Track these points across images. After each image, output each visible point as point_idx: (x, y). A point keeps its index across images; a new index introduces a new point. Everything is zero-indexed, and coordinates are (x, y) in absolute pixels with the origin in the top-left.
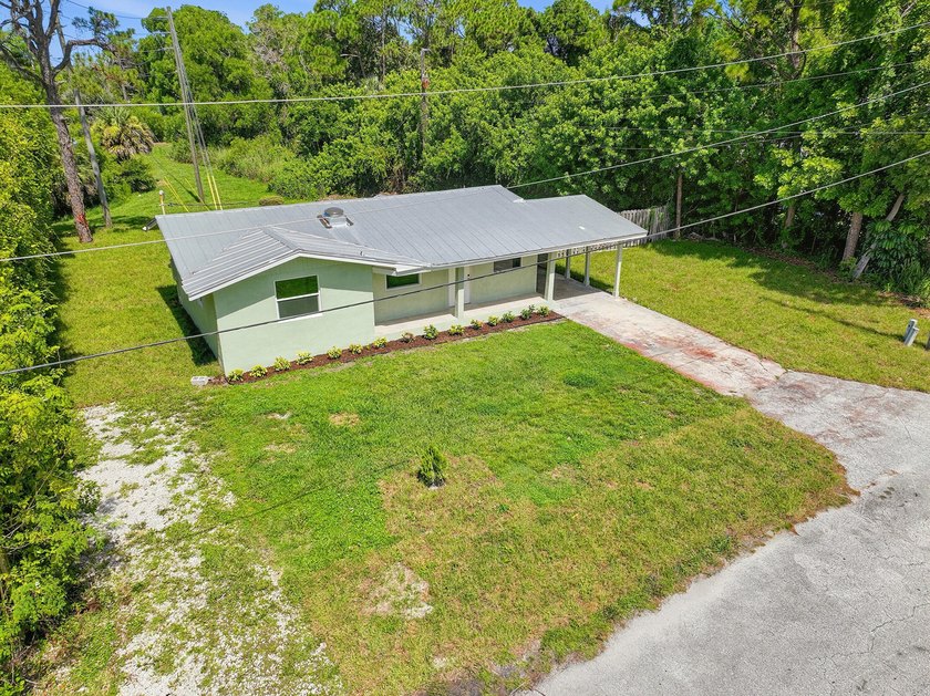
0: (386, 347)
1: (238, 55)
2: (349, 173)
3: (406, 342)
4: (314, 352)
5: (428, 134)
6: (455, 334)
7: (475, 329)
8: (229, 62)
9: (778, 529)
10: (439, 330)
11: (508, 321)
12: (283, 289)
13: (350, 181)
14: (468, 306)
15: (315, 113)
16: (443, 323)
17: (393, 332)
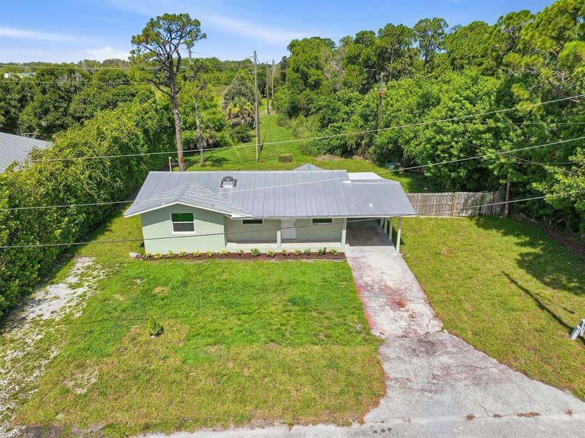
0: (228, 255)
1: (318, 67)
2: (337, 143)
3: (240, 255)
4: (189, 251)
5: (382, 124)
6: (269, 256)
7: (284, 255)
8: (312, 71)
9: (284, 423)
10: (261, 252)
11: (308, 255)
12: (175, 217)
13: (336, 148)
14: (283, 241)
15: (328, 107)
16: (264, 248)
17: (234, 248)
